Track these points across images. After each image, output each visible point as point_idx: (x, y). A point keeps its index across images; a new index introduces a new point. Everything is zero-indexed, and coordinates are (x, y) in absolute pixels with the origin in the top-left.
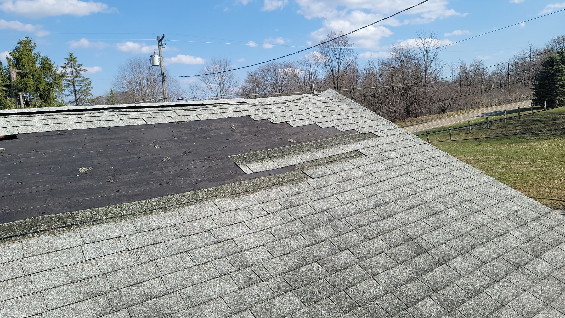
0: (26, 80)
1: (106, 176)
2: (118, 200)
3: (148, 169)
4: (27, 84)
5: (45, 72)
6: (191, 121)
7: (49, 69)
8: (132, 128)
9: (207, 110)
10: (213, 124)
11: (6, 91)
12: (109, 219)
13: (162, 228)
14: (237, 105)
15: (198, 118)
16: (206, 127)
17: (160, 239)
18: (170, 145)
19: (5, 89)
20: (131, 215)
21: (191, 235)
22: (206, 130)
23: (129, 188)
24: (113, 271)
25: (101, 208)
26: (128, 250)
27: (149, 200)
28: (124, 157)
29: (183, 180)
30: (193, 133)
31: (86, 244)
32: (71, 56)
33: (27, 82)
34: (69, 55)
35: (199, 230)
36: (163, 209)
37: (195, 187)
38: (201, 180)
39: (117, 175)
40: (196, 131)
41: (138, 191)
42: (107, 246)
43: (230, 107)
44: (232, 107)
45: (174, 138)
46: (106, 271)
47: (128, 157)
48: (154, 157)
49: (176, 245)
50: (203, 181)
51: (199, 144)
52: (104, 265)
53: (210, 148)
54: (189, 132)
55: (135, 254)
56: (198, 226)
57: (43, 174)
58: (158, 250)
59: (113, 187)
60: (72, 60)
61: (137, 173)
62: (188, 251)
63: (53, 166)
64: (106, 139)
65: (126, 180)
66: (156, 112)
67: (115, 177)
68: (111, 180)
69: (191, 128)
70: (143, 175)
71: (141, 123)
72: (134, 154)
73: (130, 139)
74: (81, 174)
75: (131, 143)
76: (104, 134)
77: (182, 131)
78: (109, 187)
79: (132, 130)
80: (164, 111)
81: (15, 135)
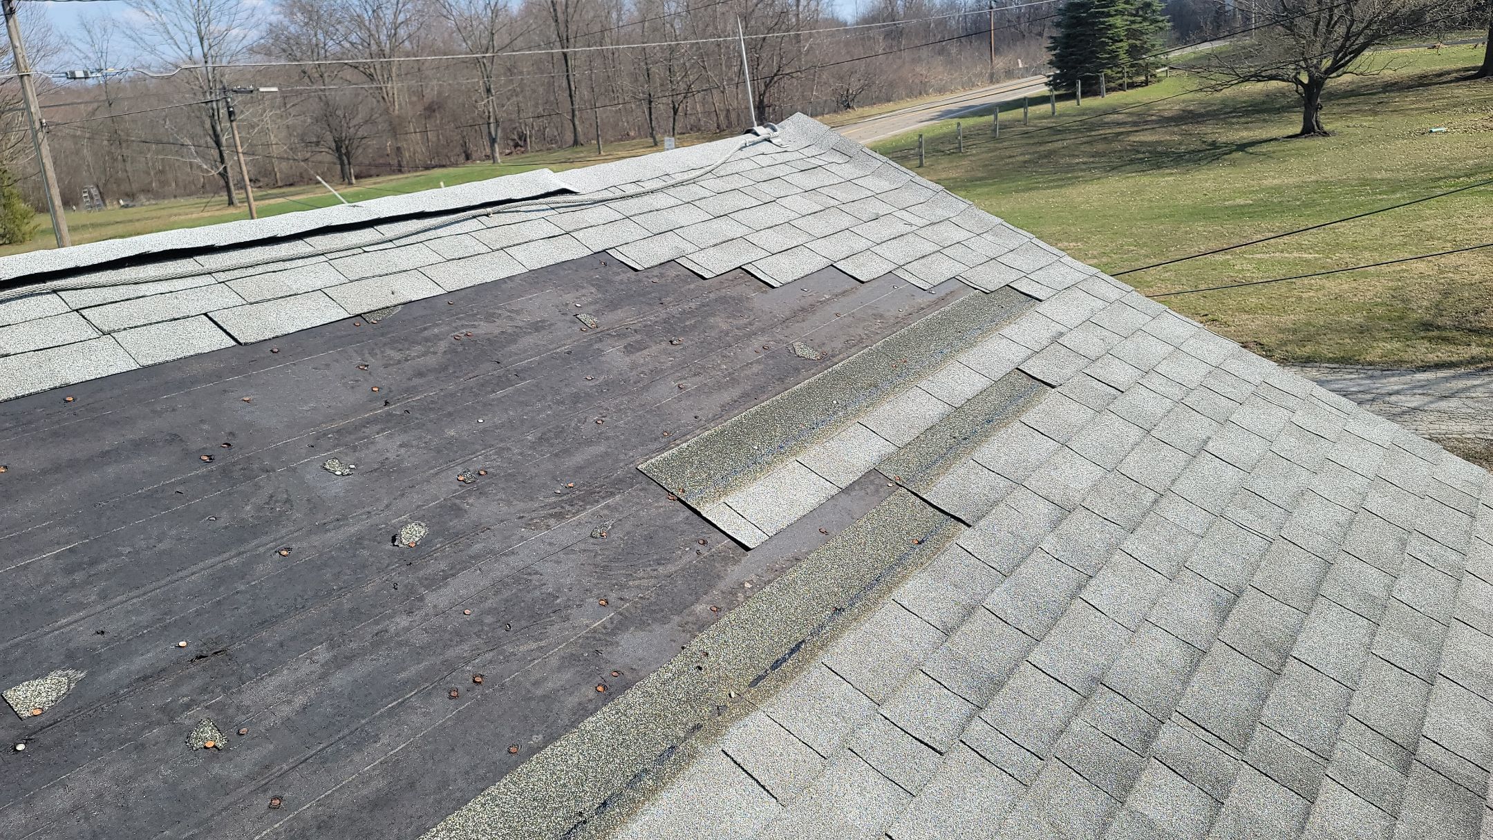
3: (356, 614)
6: (411, 302)
9: (446, 239)
10: (499, 308)
15: (431, 285)
16: (484, 328)
18: (388, 445)
22: (489, 339)
23: (323, 760)
28: (215, 563)
29: (534, 645)
30: (446, 368)
38: (605, 627)
39: (225, 689)
40: (453, 351)
44: (529, 216)
45: (387, 403)
47: (231, 560)
48: (353, 530)
50: (616, 629)
51: (497, 421)
53: (552, 435)
54: (431, 361)
59: (239, 784)
61: (322, 653)
64: (75, 465)
65: (286, 710)
66: (251, 271)
67: (221, 708)
68: (210, 736)
69: (427, 340)
70: (350, 658)
71: (210, 340)
72: (255, 530)
73: (196, 443)
74: (32, 731)
75: (213, 467)
76: (55, 434)
77: (399, 362)
78: (221, 787)
79: (181, 385)
80: (281, 266)
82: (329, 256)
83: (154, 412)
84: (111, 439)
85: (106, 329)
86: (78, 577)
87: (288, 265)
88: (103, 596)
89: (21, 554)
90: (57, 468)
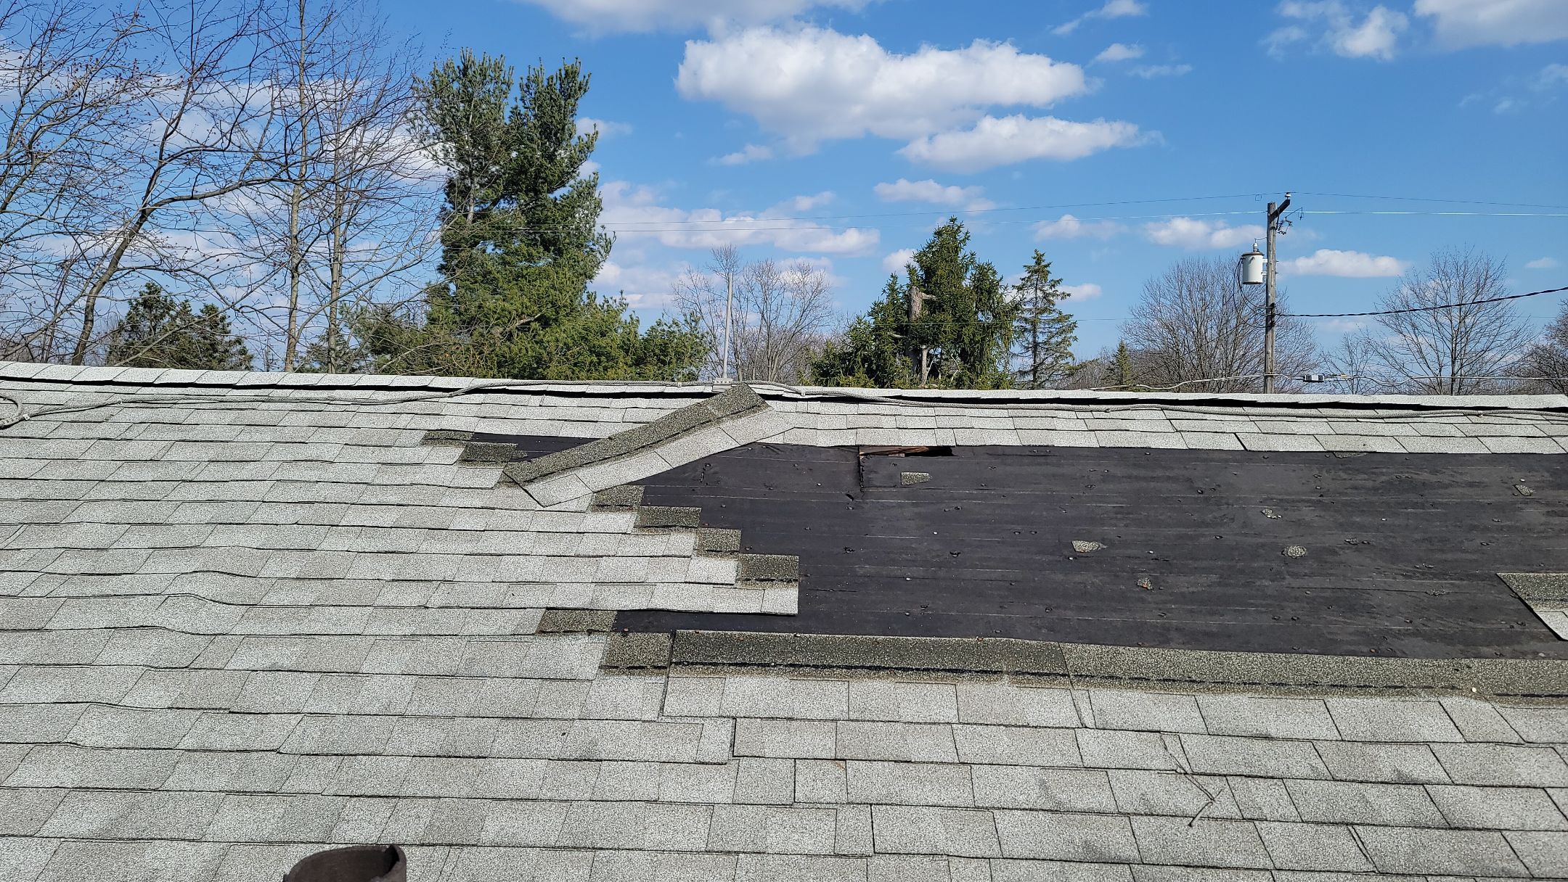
0: (939, 316)
1: (1133, 571)
2: (1161, 638)
3: (1241, 571)
4: (939, 326)
5: (981, 300)
6: (1375, 452)
7: (989, 292)
8: (1204, 456)
9: (1430, 424)
10: (1446, 469)
11: (896, 340)
12: (1139, 681)
13: (1277, 739)
14: (1540, 417)
15: (1398, 446)
16: (1425, 476)
17: (1272, 766)
18: (1308, 513)
19: (896, 336)
20: (1191, 683)
21: (1361, 782)
22: (1424, 482)
23: (1191, 611)
24: (1146, 815)
25: (1121, 649)
26: (1182, 771)
27: (1244, 655)
28: (1182, 530)
29: (1341, 619)
30: (1378, 489)
31: (1086, 727)
32: (1039, 260)
33: (940, 321)
34: (1035, 258)
35: (1388, 774)
36: (1279, 686)
37: (1379, 646)
38: (1399, 630)
39: (1161, 573)
40: (1390, 483)
41: (1213, 623)
42: (1131, 749)
43: (1513, 421)
44: (1520, 422)
45: (1321, 496)
46: (1131, 810)
47: (1190, 532)
48: (1262, 540)
49: (1317, 797)
50: (1407, 634)
51: (1397, 522)
52: (1129, 791)
53: (1436, 540)
54: (1370, 484)
55: (1200, 788)
56: (1387, 761)
58: (1265, 797)
59: (1150, 603)
60: (1039, 270)
61: (1214, 578)
62: (1352, 824)
63: (1020, 527)
64: (1137, 478)
65: (1184, 590)
66: (1273, 418)
67: (1156, 577)
68: (1146, 583)
69: (1373, 473)
70: (1227, 585)
71: (1230, 444)
72: (1208, 525)
73: (1199, 484)
74: (1078, 556)
75: (1201, 495)
76: (1135, 465)
77: (1345, 479)
78: (1143, 600)
79: (1205, 460)
80: (1294, 419)
81: (949, 447)
82: (1330, 419)
83: (1185, 467)
84: (1159, 473)
85: (1179, 430)
86: (1119, 516)
87: (1298, 419)
88: (1126, 526)
89: (1101, 501)
90: (1129, 477)
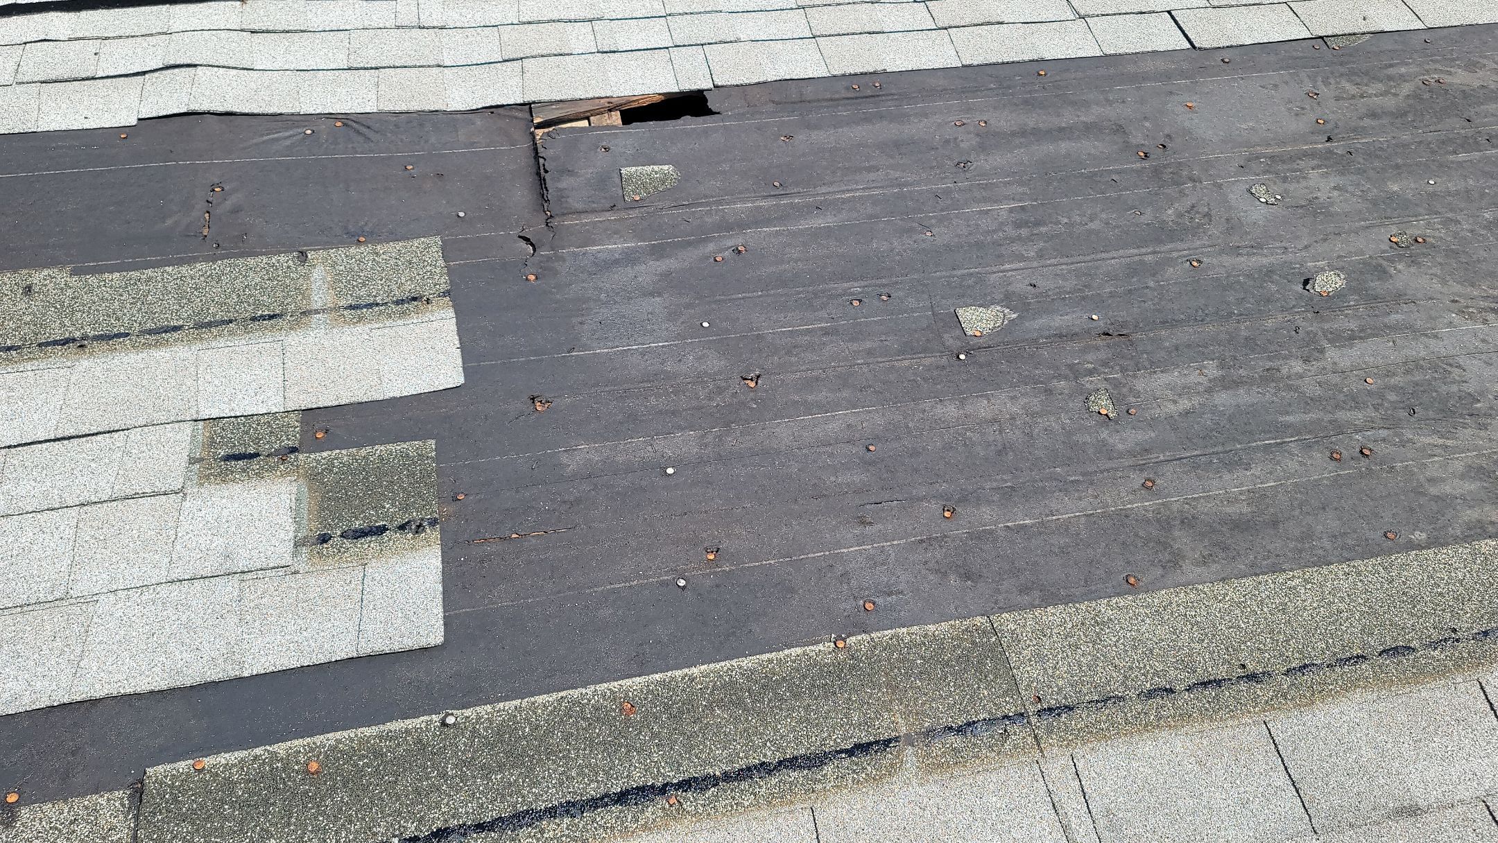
1: (1076, 373)
3: (1250, 343)
6: (1382, 32)
8: (1131, 68)
10: (1486, 57)
15: (1410, 16)
22: (1463, 91)
23: (1195, 465)
28: (1131, 253)
30: (1405, 114)
39: (1123, 370)
40: (1416, 96)
45: (1329, 139)
47: (1147, 255)
48: (1265, 261)
51: (1451, 186)
54: (1389, 103)
57: (826, 332)
59: (1122, 455)
61: (1212, 369)
63: (856, 287)
64: (1038, 134)
65: (1171, 408)
67: (1117, 384)
68: (1104, 405)
69: (1390, 78)
70: (1238, 384)
71: (1167, 37)
72: (1171, 235)
73: (1137, 138)
74: (973, 348)
75: (1146, 164)
76: (1026, 102)
77: (1353, 97)
78: (1105, 450)
79: (1137, 79)
81: (700, 92)
83: (1107, 100)
84: (1068, 117)
85: (1082, 13)
86: (1024, 232)
88: (1040, 255)
89: (985, 200)
90: (1023, 133)
